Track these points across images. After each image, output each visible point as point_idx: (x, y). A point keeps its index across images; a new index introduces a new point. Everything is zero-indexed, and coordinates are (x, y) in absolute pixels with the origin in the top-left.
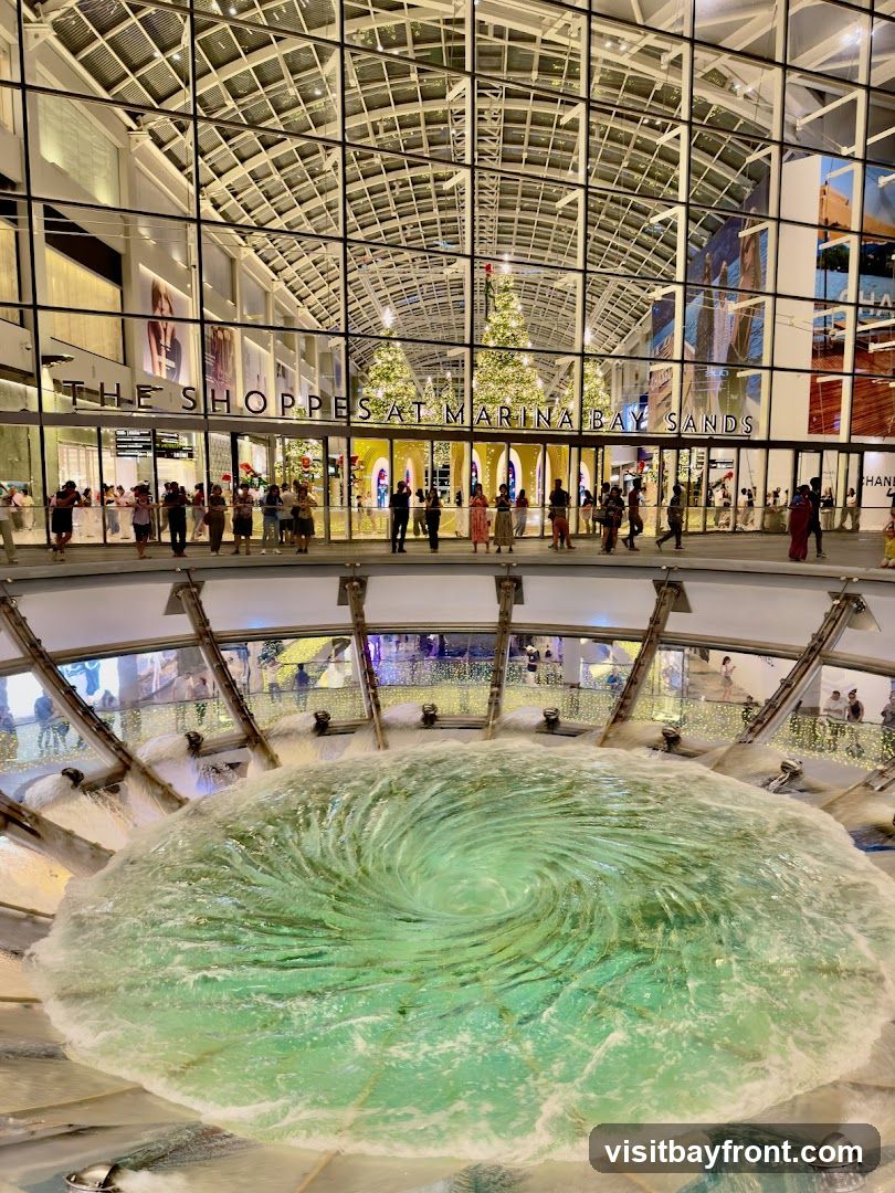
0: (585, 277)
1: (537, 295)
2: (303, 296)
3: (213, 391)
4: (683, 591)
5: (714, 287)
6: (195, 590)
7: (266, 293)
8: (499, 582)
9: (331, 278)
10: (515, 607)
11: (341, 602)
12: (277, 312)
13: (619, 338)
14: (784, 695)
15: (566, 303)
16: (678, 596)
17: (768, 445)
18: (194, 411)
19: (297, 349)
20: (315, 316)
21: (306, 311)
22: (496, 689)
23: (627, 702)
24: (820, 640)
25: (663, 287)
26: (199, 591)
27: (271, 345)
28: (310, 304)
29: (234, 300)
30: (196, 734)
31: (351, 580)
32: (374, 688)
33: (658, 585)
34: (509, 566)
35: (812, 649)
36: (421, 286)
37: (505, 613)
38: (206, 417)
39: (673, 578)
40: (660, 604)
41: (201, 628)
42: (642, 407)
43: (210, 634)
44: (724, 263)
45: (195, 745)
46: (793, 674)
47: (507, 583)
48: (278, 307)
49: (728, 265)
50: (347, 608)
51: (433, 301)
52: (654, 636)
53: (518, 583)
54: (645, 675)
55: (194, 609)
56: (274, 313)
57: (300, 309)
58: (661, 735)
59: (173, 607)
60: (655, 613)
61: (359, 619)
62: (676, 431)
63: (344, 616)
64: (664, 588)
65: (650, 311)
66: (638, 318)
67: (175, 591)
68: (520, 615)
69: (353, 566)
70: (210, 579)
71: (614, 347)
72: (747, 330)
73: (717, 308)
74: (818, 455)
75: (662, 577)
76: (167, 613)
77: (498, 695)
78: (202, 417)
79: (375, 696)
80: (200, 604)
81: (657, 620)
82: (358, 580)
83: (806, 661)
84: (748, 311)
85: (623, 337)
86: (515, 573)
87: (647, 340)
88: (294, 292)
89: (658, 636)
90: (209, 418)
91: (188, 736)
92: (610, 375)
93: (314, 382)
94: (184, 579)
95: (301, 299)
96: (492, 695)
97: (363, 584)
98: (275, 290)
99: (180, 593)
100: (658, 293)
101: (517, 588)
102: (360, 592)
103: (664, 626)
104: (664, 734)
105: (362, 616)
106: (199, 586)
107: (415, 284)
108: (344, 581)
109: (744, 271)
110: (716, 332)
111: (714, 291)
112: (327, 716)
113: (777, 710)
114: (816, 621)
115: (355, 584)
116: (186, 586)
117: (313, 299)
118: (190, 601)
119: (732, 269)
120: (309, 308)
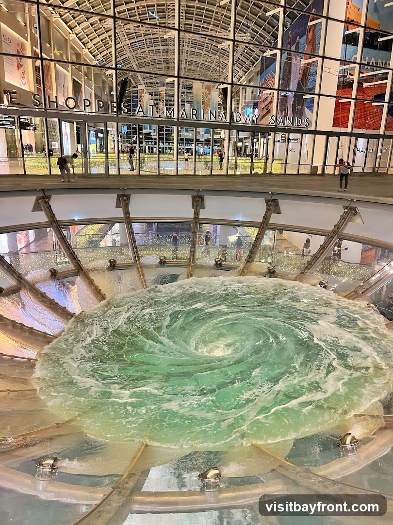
0: (234, 43)
1: (205, 48)
2: (85, 42)
3: (49, 97)
4: (278, 204)
5: (293, 51)
6: (47, 200)
7: (66, 40)
8: (193, 198)
9: (100, 34)
10: (201, 210)
11: (118, 206)
12: (72, 51)
13: (244, 73)
14: (321, 252)
15: (219, 53)
16: (276, 206)
17: (316, 132)
18: (39, 107)
19: (83, 72)
20: (91, 53)
21: (87, 51)
22: (193, 249)
23: (252, 255)
24: (338, 228)
25: (271, 50)
26: (49, 199)
27: (70, 69)
28: (89, 47)
29: (50, 44)
30: (54, 270)
31: (123, 196)
32: (136, 248)
33: (267, 201)
34: (198, 190)
35: (334, 232)
36: (146, 40)
37: (197, 214)
38: (46, 110)
39: (274, 198)
40: (268, 210)
41: (52, 219)
42: (254, 108)
43: (56, 221)
44: (298, 37)
45: (54, 274)
46: (325, 243)
47: (197, 199)
48: (72, 48)
49: (300, 38)
50: (121, 209)
51: (152, 49)
52: (265, 225)
53: (202, 199)
54: (260, 243)
55: (47, 209)
56: (70, 51)
57: (83, 49)
58: (267, 270)
59: (36, 208)
60: (265, 214)
61: (128, 215)
62: (274, 124)
63: (120, 213)
64: (269, 203)
65: (260, 59)
66: (254, 63)
67: (37, 200)
68: (203, 214)
69: (123, 189)
70: (54, 194)
71: (241, 77)
72: (307, 73)
73: (294, 61)
74: (337, 138)
75: (269, 197)
76: (33, 211)
77: (194, 252)
78: (44, 110)
79: (137, 252)
80: (50, 206)
81: (266, 218)
82: (126, 196)
83: (332, 237)
84: (308, 64)
85: (246, 72)
86: (201, 194)
87: (258, 75)
88: (81, 40)
89: (266, 225)
90: (47, 111)
91: (50, 270)
92: (239, 91)
93: (92, 89)
94: (42, 194)
95: (84, 44)
96: (191, 252)
97: (128, 197)
98: (71, 38)
99: (40, 201)
100: (268, 53)
101: (202, 201)
102: (127, 202)
103: (269, 221)
104: (268, 270)
105: (129, 214)
106: (49, 198)
107: (143, 39)
108: (119, 196)
109: (308, 43)
110: (292, 73)
111: (292, 53)
112: (115, 261)
113: (318, 259)
114: (336, 219)
115: (125, 198)
116: (43, 197)
117: (90, 44)
118: (45, 205)
119: (302, 41)
120: (89, 49)
